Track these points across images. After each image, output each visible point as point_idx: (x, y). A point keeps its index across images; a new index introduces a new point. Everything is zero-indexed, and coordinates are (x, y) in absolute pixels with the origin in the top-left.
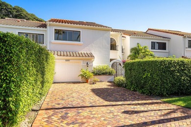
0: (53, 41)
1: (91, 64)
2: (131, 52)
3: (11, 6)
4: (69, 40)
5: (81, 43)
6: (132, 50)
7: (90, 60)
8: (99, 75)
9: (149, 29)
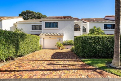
0: (45, 28)
1: (62, 39)
2: (90, 32)
3: (35, 13)
4: (52, 27)
5: (58, 28)
6: (91, 30)
7: (62, 37)
8: (66, 45)
9: (106, 16)
